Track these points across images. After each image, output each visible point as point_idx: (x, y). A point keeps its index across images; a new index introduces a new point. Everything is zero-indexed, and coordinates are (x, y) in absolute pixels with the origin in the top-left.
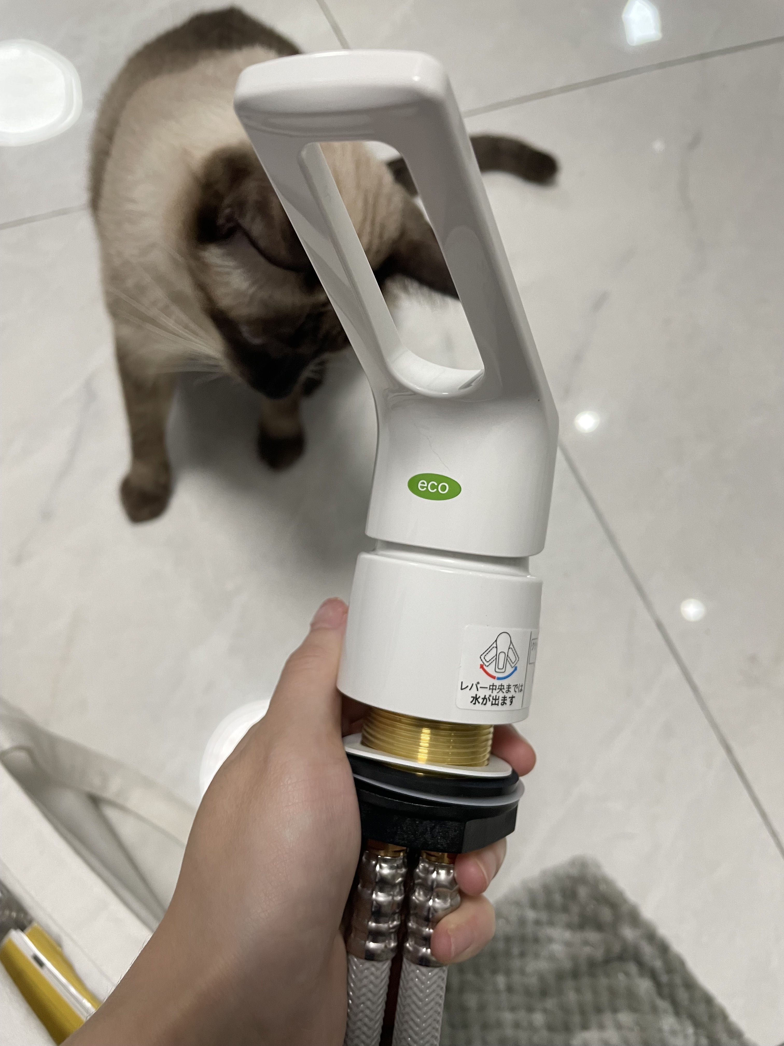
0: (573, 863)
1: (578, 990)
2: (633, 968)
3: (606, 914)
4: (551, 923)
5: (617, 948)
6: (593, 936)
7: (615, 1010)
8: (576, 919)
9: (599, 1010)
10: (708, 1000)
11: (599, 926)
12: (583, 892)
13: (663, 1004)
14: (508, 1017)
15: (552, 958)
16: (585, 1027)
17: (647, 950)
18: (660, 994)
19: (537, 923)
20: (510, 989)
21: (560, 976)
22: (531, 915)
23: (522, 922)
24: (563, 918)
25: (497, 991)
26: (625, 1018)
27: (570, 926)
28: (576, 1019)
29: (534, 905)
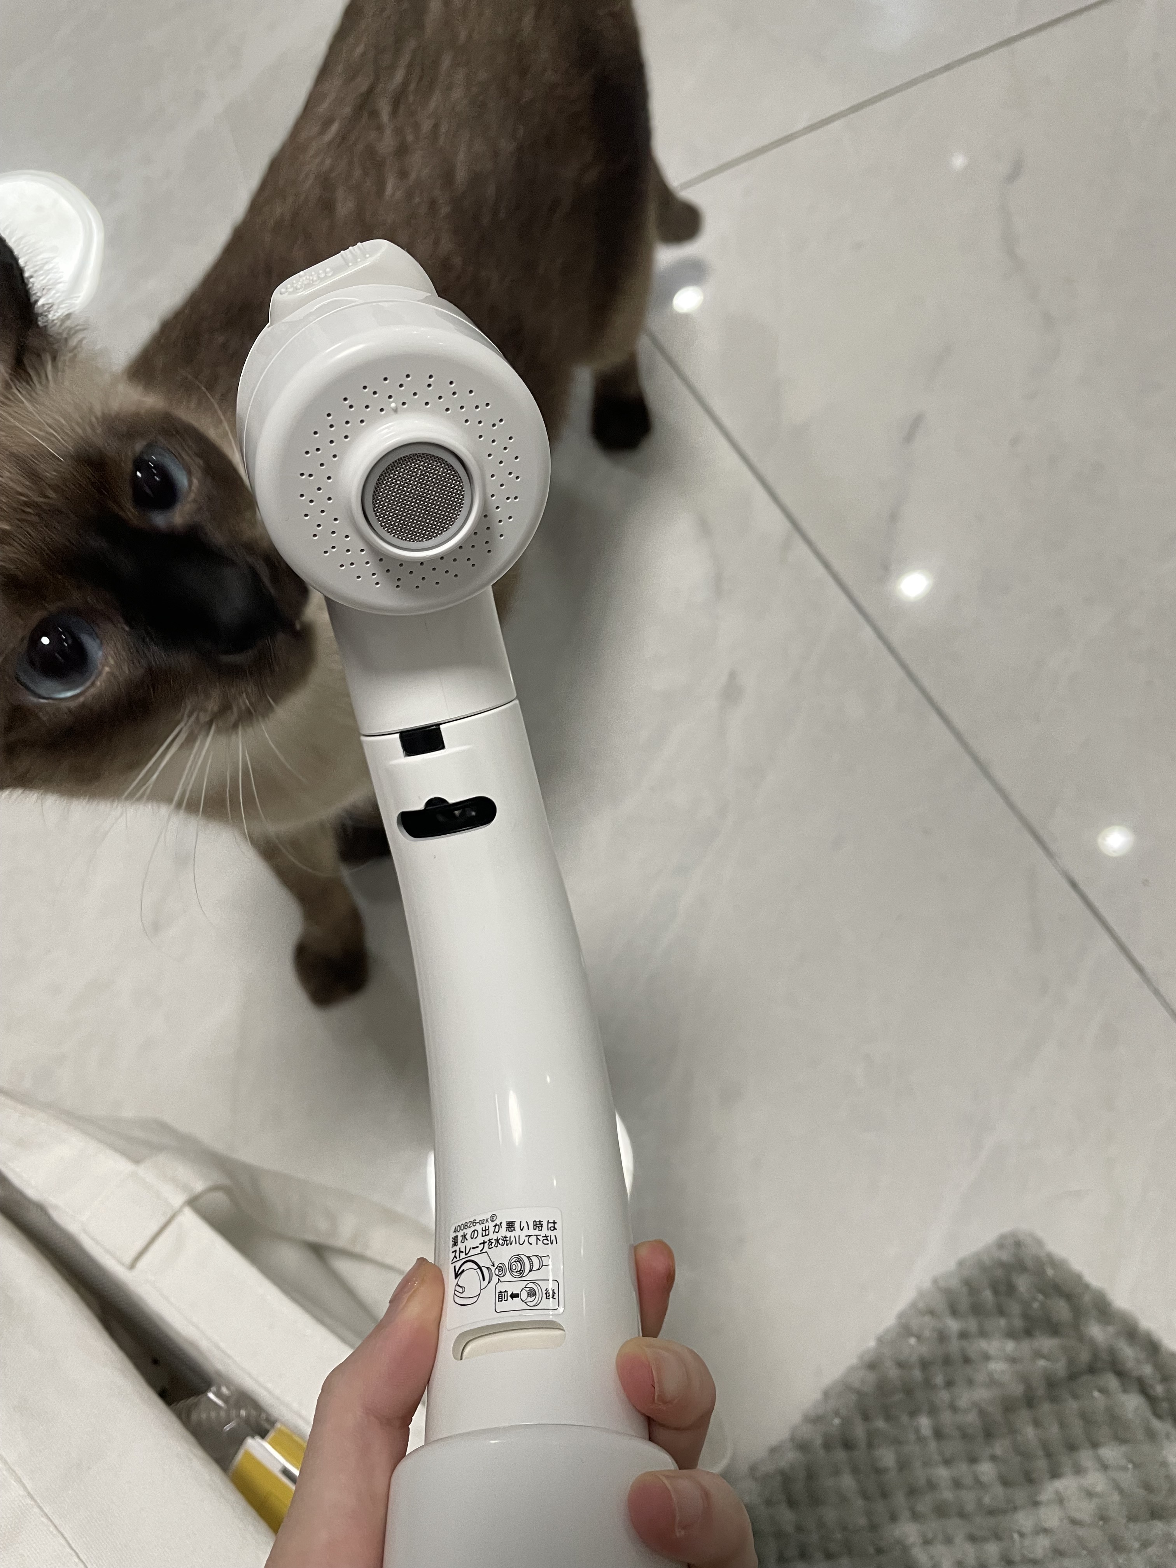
0: (1000, 1244)
1: (1037, 1423)
2: (1112, 1382)
3: (1061, 1310)
4: (983, 1333)
5: (1084, 1357)
6: (1047, 1343)
7: (1095, 1445)
8: (1018, 1323)
9: (1072, 1448)
11: (1054, 1329)
12: (1023, 1284)
13: (1162, 1426)
14: (942, 1473)
15: (992, 1382)
16: (1055, 1474)
17: (1129, 1353)
18: (1157, 1412)
19: (963, 1335)
20: (939, 1434)
21: (1009, 1407)
22: (953, 1325)
23: (942, 1337)
24: (999, 1324)
25: (921, 1440)
26: (1111, 1453)
27: (1011, 1334)
28: (1041, 1464)
29: (954, 1312)
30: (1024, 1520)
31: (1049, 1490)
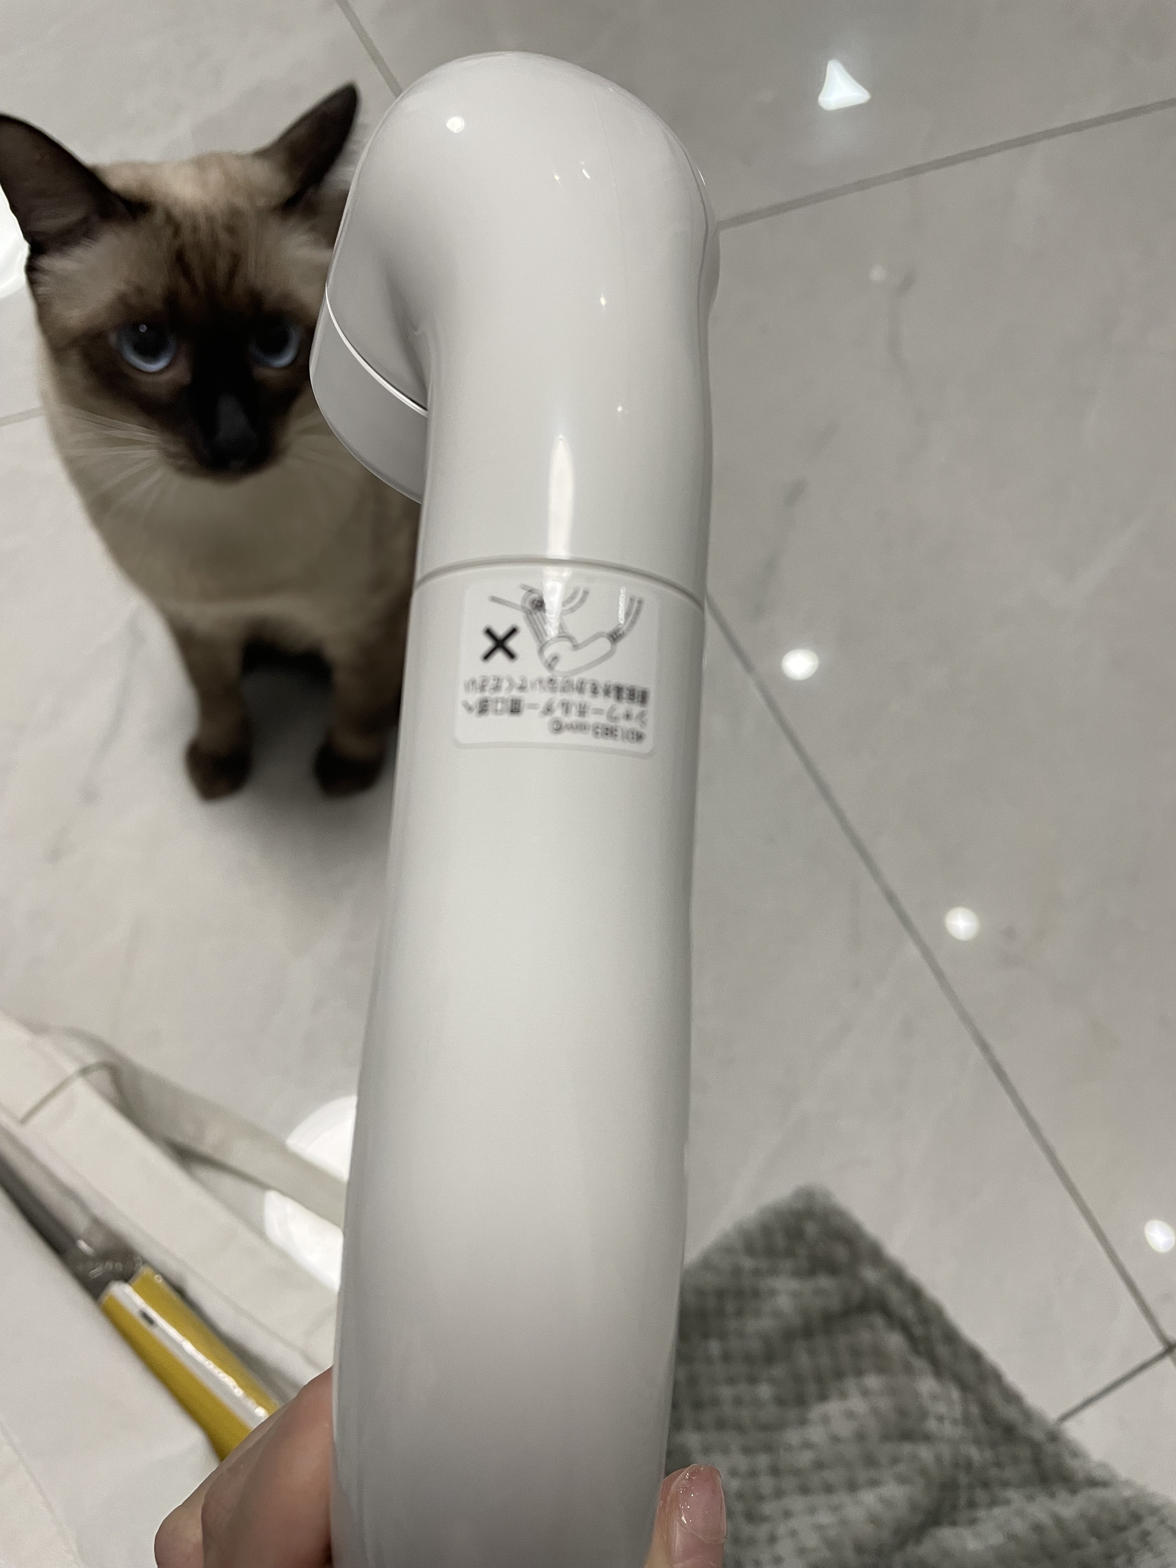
1: (812, 1353)
2: (878, 1321)
3: (841, 1253)
4: (774, 1272)
5: (857, 1294)
6: (825, 1282)
7: (859, 1373)
8: (804, 1263)
9: (839, 1375)
10: (976, 1356)
11: (832, 1269)
12: (811, 1229)
13: (919, 1363)
14: (726, 1392)
15: (777, 1314)
16: (823, 1397)
17: (895, 1296)
18: (916, 1351)
19: (756, 1272)
20: (726, 1357)
21: (789, 1336)
22: (747, 1263)
23: (737, 1272)
24: (787, 1264)
25: (709, 1360)
26: (873, 1381)
27: (797, 1274)
28: (811, 1388)
29: (750, 1250)
30: (793, 1436)
31: (816, 1411)
